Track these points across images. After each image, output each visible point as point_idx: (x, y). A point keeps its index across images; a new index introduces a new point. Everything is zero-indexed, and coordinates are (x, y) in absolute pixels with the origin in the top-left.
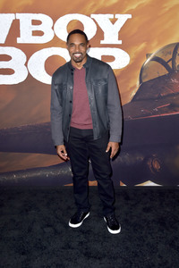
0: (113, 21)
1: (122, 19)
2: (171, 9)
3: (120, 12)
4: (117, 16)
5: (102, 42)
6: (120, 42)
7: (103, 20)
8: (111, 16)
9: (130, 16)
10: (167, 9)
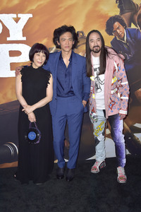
0: (17, 20)
1: (25, 18)
2: (66, 9)
3: (22, 12)
4: (20, 15)
5: (8, 39)
6: (25, 39)
7: (8, 19)
8: (15, 16)
9: (31, 16)
10: (63, 9)
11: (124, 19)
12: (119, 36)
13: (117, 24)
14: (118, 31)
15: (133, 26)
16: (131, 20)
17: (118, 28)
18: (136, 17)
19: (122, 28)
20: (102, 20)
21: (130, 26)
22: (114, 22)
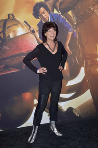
11: (48, 5)
12: (44, 19)
13: (42, 9)
14: (43, 15)
15: (56, 12)
16: (54, 7)
17: (43, 13)
18: (58, 4)
19: (46, 13)
20: (29, 5)
21: (53, 11)
22: (40, 8)
